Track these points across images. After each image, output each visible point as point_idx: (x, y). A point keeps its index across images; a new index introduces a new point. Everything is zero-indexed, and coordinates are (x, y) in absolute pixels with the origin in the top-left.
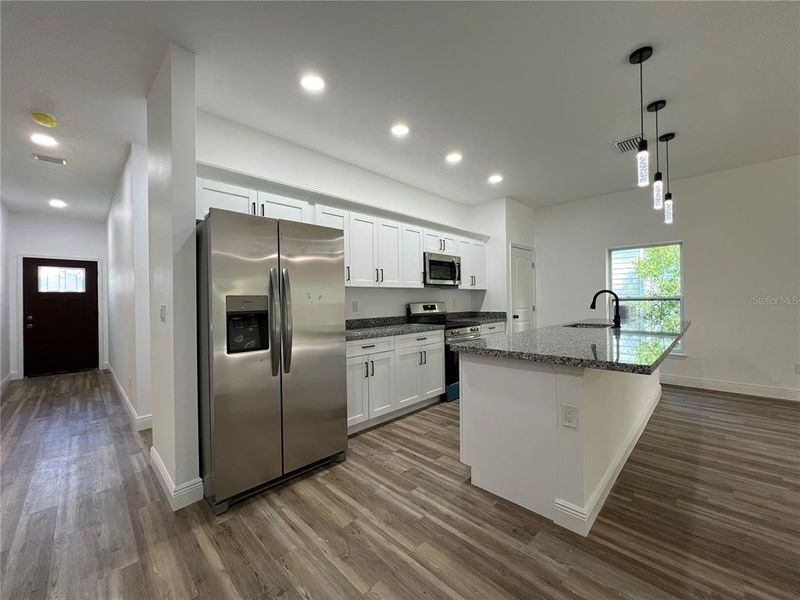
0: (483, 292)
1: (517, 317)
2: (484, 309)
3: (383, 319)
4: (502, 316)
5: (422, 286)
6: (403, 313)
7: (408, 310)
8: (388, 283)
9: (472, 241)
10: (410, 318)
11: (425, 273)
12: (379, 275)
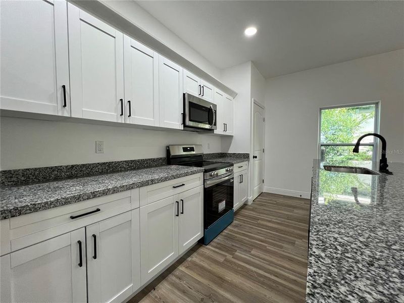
0: (231, 137)
1: (256, 157)
2: (231, 151)
3: (138, 161)
4: (245, 157)
5: (181, 127)
6: (162, 155)
7: (168, 151)
8: (137, 119)
9: (225, 95)
10: (170, 160)
11: (184, 115)
12: (125, 106)
